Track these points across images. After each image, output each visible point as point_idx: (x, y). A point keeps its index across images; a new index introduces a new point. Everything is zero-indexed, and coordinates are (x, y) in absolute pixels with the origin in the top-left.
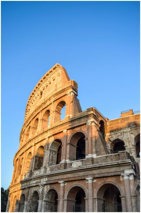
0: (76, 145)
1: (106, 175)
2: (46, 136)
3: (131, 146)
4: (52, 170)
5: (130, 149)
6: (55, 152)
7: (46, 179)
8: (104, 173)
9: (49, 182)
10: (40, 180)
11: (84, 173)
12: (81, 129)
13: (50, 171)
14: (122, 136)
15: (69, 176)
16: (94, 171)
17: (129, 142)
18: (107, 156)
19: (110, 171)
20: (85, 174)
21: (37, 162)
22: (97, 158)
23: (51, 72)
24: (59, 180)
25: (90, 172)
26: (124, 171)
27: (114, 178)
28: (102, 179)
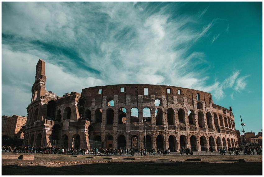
3: (63, 114)
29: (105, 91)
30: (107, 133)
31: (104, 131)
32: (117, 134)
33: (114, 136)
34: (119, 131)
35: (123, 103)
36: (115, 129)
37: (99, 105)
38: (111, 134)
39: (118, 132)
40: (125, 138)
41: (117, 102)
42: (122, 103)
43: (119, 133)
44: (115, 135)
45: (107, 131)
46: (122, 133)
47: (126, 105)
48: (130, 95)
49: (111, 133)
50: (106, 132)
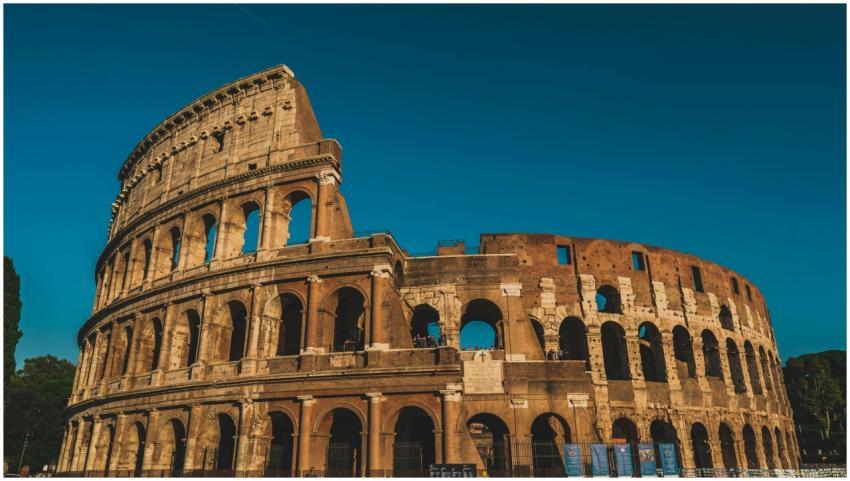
0: (334, 312)
1: (410, 389)
2: (253, 279)
3: (453, 325)
4: (274, 368)
5: (451, 330)
6: (276, 320)
7: (262, 388)
8: (406, 386)
9: (269, 396)
10: (238, 388)
11: (361, 381)
12: (355, 281)
13: (268, 369)
14: (436, 300)
15: (326, 384)
16: (385, 380)
17: (450, 315)
18: (413, 352)
19: (418, 383)
20: (364, 384)
21: (219, 338)
22: (390, 354)
23: (259, 82)
24: (298, 392)
25: (376, 380)
26: (445, 385)
27: (424, 397)
28: (400, 396)
29: (584, 258)
30: (617, 414)
31: (606, 404)
32: (649, 417)
33: (640, 425)
34: (652, 405)
35: (649, 309)
36: (641, 400)
37: (571, 304)
38: (629, 416)
39: (650, 408)
40: (675, 431)
41: (632, 303)
42: (645, 306)
43: (654, 414)
44: (644, 419)
45: (614, 403)
46: (661, 413)
47: (657, 316)
48: (661, 283)
49: (628, 413)
50: (613, 409)
